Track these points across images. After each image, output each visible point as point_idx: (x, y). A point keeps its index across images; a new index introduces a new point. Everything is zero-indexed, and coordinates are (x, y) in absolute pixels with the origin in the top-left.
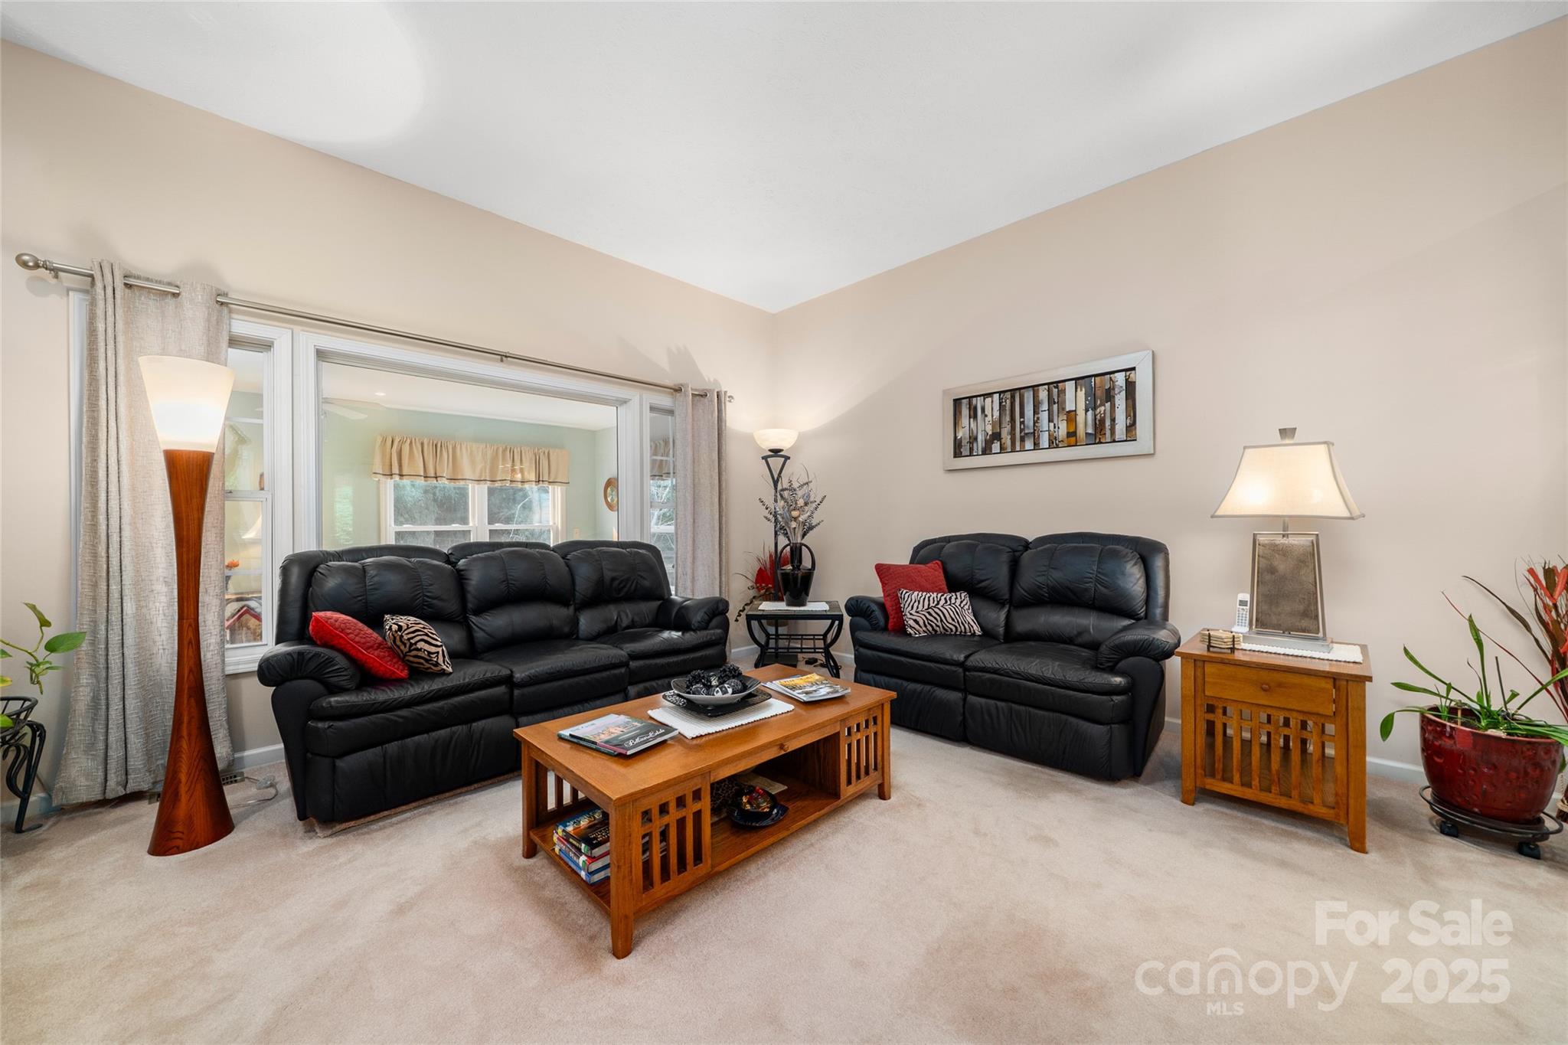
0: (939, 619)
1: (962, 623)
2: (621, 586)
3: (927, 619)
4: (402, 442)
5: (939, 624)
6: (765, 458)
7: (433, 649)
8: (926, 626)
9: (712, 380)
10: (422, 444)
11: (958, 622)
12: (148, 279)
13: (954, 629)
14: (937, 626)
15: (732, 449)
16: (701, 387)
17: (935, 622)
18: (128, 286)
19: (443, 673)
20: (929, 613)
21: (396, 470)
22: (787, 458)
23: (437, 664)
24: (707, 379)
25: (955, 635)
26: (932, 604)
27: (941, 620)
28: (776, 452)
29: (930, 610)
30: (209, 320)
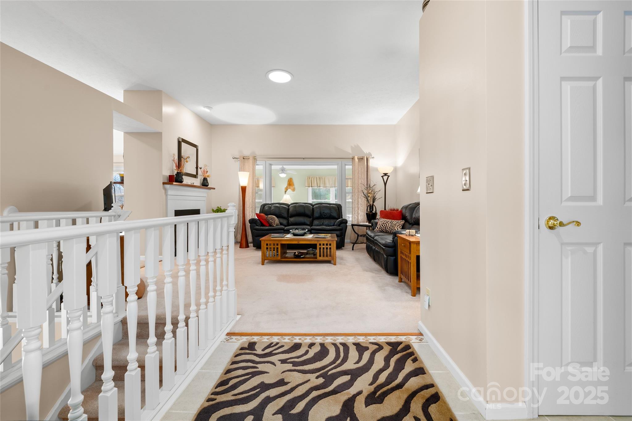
0: (385, 227)
1: (393, 229)
2: (325, 215)
3: (381, 227)
4: (312, 178)
5: (384, 229)
6: (382, 177)
7: (272, 221)
8: (380, 229)
9: (368, 153)
10: (317, 178)
11: (391, 229)
12: (246, 157)
13: (389, 231)
14: (383, 229)
15: (371, 173)
16: (361, 156)
17: (383, 228)
18: (244, 159)
19: (273, 226)
20: (382, 225)
21: (310, 185)
22: (389, 176)
23: (272, 224)
24: (366, 153)
25: (390, 233)
26: (385, 223)
27: (385, 228)
28: (386, 174)
29: (383, 225)
30: (253, 162)
